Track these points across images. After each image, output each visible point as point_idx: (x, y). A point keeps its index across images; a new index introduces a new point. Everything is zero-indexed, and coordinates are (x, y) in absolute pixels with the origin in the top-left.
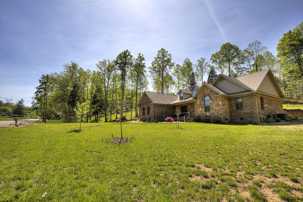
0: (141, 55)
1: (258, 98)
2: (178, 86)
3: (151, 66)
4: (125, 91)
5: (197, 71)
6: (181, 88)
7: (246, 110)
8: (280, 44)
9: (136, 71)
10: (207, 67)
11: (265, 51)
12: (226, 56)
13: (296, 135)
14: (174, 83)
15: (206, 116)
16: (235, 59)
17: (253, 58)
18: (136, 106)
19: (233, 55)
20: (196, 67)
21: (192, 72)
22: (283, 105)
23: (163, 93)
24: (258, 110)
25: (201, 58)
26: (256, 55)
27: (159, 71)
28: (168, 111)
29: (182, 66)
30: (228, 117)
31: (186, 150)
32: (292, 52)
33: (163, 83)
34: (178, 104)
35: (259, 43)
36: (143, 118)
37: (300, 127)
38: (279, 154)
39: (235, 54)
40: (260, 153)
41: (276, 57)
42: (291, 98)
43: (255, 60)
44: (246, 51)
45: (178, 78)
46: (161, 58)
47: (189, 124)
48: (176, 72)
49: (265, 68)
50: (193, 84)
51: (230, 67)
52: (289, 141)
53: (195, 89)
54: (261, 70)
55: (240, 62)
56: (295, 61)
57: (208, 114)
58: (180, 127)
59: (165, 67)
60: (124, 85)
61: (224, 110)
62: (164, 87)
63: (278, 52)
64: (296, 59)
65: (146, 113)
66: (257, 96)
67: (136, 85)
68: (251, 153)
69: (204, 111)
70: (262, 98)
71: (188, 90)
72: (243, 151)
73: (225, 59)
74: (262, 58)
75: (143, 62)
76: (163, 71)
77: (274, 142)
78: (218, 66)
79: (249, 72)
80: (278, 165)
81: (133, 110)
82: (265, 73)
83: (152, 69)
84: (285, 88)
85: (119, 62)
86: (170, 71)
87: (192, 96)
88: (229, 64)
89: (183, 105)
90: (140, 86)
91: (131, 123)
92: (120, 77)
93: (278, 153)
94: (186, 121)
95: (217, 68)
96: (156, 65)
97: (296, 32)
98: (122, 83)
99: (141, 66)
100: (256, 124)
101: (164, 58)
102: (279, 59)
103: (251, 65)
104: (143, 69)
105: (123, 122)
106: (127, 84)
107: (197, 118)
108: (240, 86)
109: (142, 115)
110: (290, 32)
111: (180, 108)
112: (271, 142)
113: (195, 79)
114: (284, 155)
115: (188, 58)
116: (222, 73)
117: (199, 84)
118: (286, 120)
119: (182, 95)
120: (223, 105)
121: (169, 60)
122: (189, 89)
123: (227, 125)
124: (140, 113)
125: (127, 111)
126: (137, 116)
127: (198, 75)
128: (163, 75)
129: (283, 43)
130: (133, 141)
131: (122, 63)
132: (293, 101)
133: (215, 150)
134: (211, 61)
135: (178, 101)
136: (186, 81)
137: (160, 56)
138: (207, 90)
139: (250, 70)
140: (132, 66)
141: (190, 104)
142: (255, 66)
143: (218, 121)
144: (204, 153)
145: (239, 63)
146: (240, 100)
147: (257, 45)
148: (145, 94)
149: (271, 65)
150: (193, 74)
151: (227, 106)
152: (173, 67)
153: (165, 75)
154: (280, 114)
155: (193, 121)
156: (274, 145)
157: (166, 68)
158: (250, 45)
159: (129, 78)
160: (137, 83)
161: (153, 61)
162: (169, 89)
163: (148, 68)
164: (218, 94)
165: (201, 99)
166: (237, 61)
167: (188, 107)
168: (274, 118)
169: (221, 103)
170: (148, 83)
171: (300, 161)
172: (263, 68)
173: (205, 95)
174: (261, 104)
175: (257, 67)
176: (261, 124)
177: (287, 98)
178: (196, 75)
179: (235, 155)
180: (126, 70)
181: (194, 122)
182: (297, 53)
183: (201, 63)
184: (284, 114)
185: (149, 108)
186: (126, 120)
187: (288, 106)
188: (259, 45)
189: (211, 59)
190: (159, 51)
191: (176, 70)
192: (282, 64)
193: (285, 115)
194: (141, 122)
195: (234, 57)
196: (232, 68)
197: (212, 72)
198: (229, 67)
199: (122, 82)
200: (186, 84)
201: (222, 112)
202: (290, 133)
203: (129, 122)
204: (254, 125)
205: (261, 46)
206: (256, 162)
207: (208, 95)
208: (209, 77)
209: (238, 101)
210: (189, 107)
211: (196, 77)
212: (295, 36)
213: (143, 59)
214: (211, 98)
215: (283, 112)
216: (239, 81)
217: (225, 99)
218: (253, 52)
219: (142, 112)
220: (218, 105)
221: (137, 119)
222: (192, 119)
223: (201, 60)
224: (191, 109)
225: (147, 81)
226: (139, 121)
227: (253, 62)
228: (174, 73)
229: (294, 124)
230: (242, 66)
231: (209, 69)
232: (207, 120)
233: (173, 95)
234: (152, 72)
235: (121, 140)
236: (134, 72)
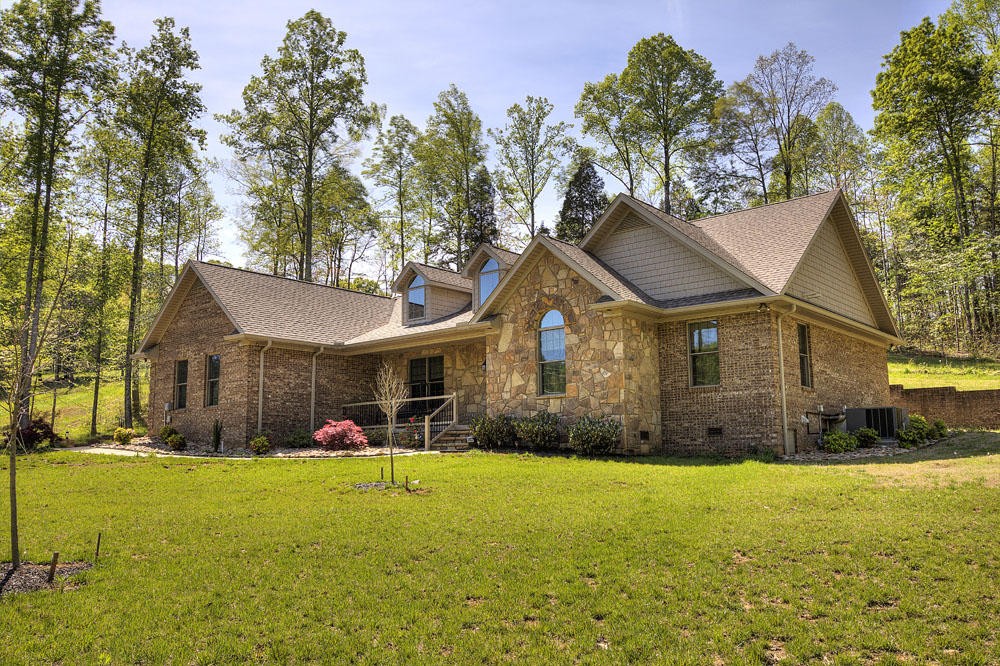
0: (176, 32)
1: (790, 327)
2: (397, 241)
3: (241, 106)
4: (51, 249)
5: (503, 168)
6: (416, 254)
7: (734, 387)
8: (888, 77)
9: (137, 126)
10: (557, 152)
11: (826, 102)
12: (651, 103)
13: (936, 505)
14: (373, 223)
15: (545, 417)
16: (696, 127)
17: (774, 130)
18: (129, 352)
19: (687, 104)
20: (501, 147)
21: (478, 168)
22: (891, 366)
23: (305, 277)
24: (784, 389)
25: (530, 99)
26: (785, 117)
27: (286, 144)
28: (332, 387)
29: (423, 128)
30: (652, 422)
31: (426, 610)
32: (930, 118)
33: (308, 217)
34: (391, 348)
35: (803, 59)
36: (176, 424)
37: (948, 470)
38: (864, 604)
39: (697, 97)
40: (786, 602)
41: (869, 138)
42: (923, 334)
43: (782, 143)
44: (743, 89)
45: (401, 195)
46: (302, 65)
47: (450, 459)
48: (392, 160)
49: (823, 186)
50: (480, 234)
51: (672, 160)
52: (906, 535)
53: (492, 265)
54: (806, 192)
55: (717, 142)
56: (941, 165)
57: (554, 406)
58: (400, 478)
59: (328, 122)
60: (47, 208)
61: (633, 386)
62: (318, 239)
63: (879, 113)
64: (946, 156)
65: (196, 393)
66: (784, 321)
67: (134, 218)
68: (747, 607)
69: (532, 387)
70: (803, 331)
71: (453, 266)
72: (715, 599)
73: (648, 117)
74: (812, 134)
75: (187, 76)
76: (311, 149)
77: (849, 547)
78: (611, 150)
79: (753, 194)
80: (859, 654)
81: (106, 373)
82: (823, 207)
83: (243, 126)
84: (900, 288)
85: (16, 56)
86: (357, 153)
87: (475, 306)
88: (666, 147)
89: (425, 353)
90: (163, 229)
91: (88, 461)
92: (22, 158)
93: (862, 597)
94: (439, 444)
95: (609, 160)
96: (268, 106)
97: (949, 30)
98: (35, 199)
99: (176, 102)
100: (777, 459)
101: (319, 68)
102: (881, 147)
103: (763, 161)
104: (182, 118)
105: (34, 456)
106: (71, 208)
107: (499, 430)
108: (714, 265)
109: (172, 408)
110: (929, 24)
111: (405, 372)
112: (833, 547)
113: (492, 208)
114: (887, 604)
115: (460, 90)
116: (631, 190)
117: (514, 237)
118: (899, 437)
119: (417, 296)
120: (632, 358)
121: (349, 88)
122: (460, 266)
123: (648, 468)
124: (153, 394)
125: (65, 378)
126: (132, 411)
127: (512, 192)
128: (309, 169)
129: (898, 75)
130: (99, 575)
131: (33, 63)
132: (928, 348)
133: (582, 603)
134: (581, 122)
135: (392, 328)
136: (447, 216)
137: (296, 55)
138: (555, 274)
139: (760, 190)
140: (112, 96)
141: (462, 351)
142: (782, 169)
143: (601, 447)
144: (527, 619)
145: (711, 149)
146: (710, 336)
147: (794, 68)
148: (192, 281)
149: (848, 172)
150: (484, 178)
151: (648, 366)
152: (373, 131)
153: (322, 170)
154: (875, 410)
155: (473, 445)
156: (847, 558)
157: (333, 128)
158: (762, 63)
159: (86, 167)
160: (141, 207)
161: (255, 80)
162: (347, 254)
163: (217, 118)
164: (608, 299)
165: (521, 322)
166: (704, 135)
167: (447, 363)
168: (850, 429)
169: (619, 350)
170: (216, 213)
171: (943, 627)
172: (813, 182)
173: (544, 299)
174: (802, 358)
175: (788, 175)
176: (797, 457)
177: (905, 335)
178: (501, 188)
179: (677, 617)
180: (67, 117)
181: (479, 452)
182: (950, 126)
183: (527, 125)
184: (890, 410)
185: (213, 368)
186: (57, 442)
187: (907, 372)
188: (800, 67)
189: (580, 110)
190: (292, 27)
191: (387, 150)
192: (893, 174)
193: (895, 415)
194: (161, 455)
195: (689, 115)
196: (679, 171)
197: (582, 180)
198: (663, 160)
199: (30, 189)
200: (445, 236)
201: (622, 396)
202: (911, 501)
203: (76, 451)
204: (768, 462)
205: (811, 74)
206: (767, 647)
207: (559, 302)
208: (568, 205)
209: (700, 343)
210: (455, 370)
211: (498, 198)
212: (946, 49)
213: (188, 58)
214: (570, 319)
215: (888, 401)
216: (709, 239)
217: (643, 327)
218: (773, 99)
219: (169, 389)
220: (606, 358)
221: (134, 431)
222: (470, 432)
223: (526, 110)
224: (468, 379)
225: (208, 200)
226: (149, 445)
227: (771, 151)
228: (376, 168)
229: (929, 459)
230: (724, 162)
231: (567, 162)
232: (549, 441)
233: (369, 290)
234: (246, 144)
235: (10, 573)
236: (121, 135)
